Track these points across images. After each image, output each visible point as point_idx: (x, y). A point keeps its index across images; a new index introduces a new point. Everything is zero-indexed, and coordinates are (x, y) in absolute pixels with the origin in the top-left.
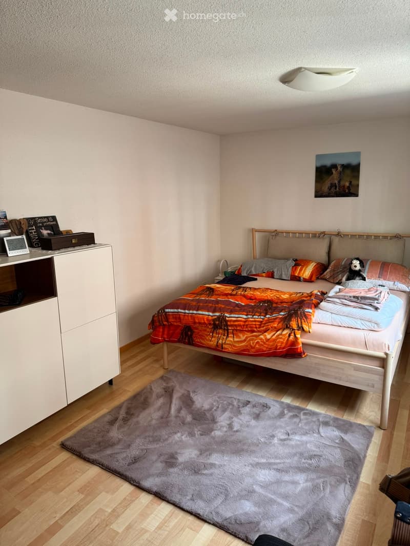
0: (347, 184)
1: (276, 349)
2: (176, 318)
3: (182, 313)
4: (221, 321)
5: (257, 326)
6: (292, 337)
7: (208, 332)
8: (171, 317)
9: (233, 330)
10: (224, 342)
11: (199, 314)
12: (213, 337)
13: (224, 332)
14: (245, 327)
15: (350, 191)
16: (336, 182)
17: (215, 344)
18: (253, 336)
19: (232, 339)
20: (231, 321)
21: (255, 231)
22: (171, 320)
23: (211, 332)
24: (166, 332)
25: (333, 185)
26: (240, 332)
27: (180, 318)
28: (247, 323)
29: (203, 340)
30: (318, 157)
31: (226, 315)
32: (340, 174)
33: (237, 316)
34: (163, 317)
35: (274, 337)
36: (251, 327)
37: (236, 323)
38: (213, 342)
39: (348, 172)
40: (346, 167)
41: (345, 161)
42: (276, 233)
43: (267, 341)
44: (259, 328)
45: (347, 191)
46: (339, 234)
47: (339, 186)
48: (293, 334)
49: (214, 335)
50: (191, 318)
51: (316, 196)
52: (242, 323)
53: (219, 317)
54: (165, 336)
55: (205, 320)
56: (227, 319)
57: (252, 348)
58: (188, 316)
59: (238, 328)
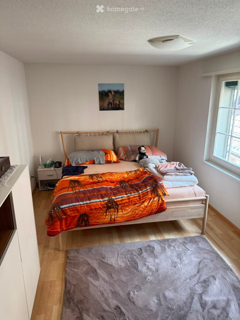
0: (118, 103)
1: (152, 211)
2: (73, 211)
3: (78, 205)
4: (112, 203)
5: (138, 200)
6: (160, 201)
7: (102, 213)
8: (68, 211)
9: (121, 207)
10: (116, 217)
11: (93, 202)
12: (106, 215)
13: (115, 209)
14: (130, 202)
15: (119, 107)
16: (112, 101)
17: (110, 219)
18: (135, 207)
19: (121, 213)
20: (119, 201)
21: (63, 133)
22: (69, 213)
23: (104, 213)
24: (64, 224)
25: (110, 103)
26: (126, 207)
27: (77, 210)
28: (130, 200)
29: (98, 219)
30: (100, 85)
31: (113, 198)
32: (114, 96)
33: (120, 197)
34: (60, 213)
35: (150, 204)
36: (134, 202)
37: (124, 202)
38: (108, 219)
39: (118, 95)
40: (116, 92)
41: (116, 89)
42: (79, 134)
43: (145, 208)
44: (140, 200)
45: (118, 107)
46: (117, 132)
47: (113, 104)
48: (160, 199)
49: (107, 214)
50: (88, 207)
51: (100, 110)
52: (127, 201)
53: (109, 201)
54: (64, 227)
55: (100, 205)
56: (115, 200)
57: (137, 214)
58: (84, 206)
59: (126, 205)
